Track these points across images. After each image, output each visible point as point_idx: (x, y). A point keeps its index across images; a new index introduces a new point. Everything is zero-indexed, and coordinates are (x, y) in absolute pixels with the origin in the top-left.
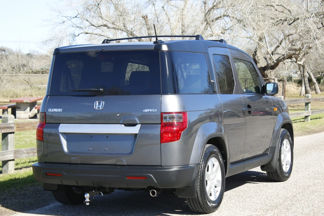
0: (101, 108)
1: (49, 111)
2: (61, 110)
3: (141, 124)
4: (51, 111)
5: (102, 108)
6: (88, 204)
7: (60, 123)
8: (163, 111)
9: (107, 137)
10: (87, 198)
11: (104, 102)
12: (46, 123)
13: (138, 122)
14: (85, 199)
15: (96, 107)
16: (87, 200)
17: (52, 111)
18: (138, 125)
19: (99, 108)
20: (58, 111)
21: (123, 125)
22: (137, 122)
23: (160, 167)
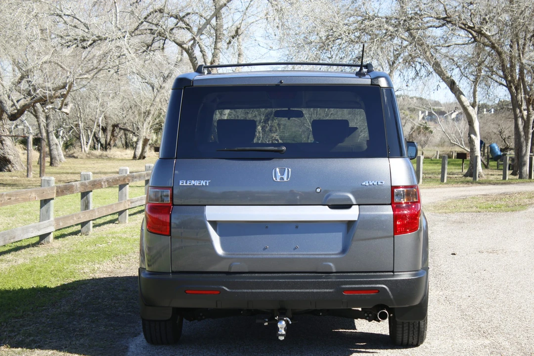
0: (285, 180)
1: (180, 184)
2: (208, 182)
3: (359, 205)
4: (185, 184)
5: (287, 179)
6: (282, 338)
7: (205, 205)
8: (394, 184)
9: (297, 227)
10: (282, 328)
11: (290, 170)
12: (173, 205)
13: (355, 203)
14: (277, 329)
15: (276, 177)
16: (281, 331)
17: (188, 184)
18: (353, 206)
19: (282, 179)
20: (201, 184)
21: (327, 207)
22: (352, 202)
23: (392, 273)
